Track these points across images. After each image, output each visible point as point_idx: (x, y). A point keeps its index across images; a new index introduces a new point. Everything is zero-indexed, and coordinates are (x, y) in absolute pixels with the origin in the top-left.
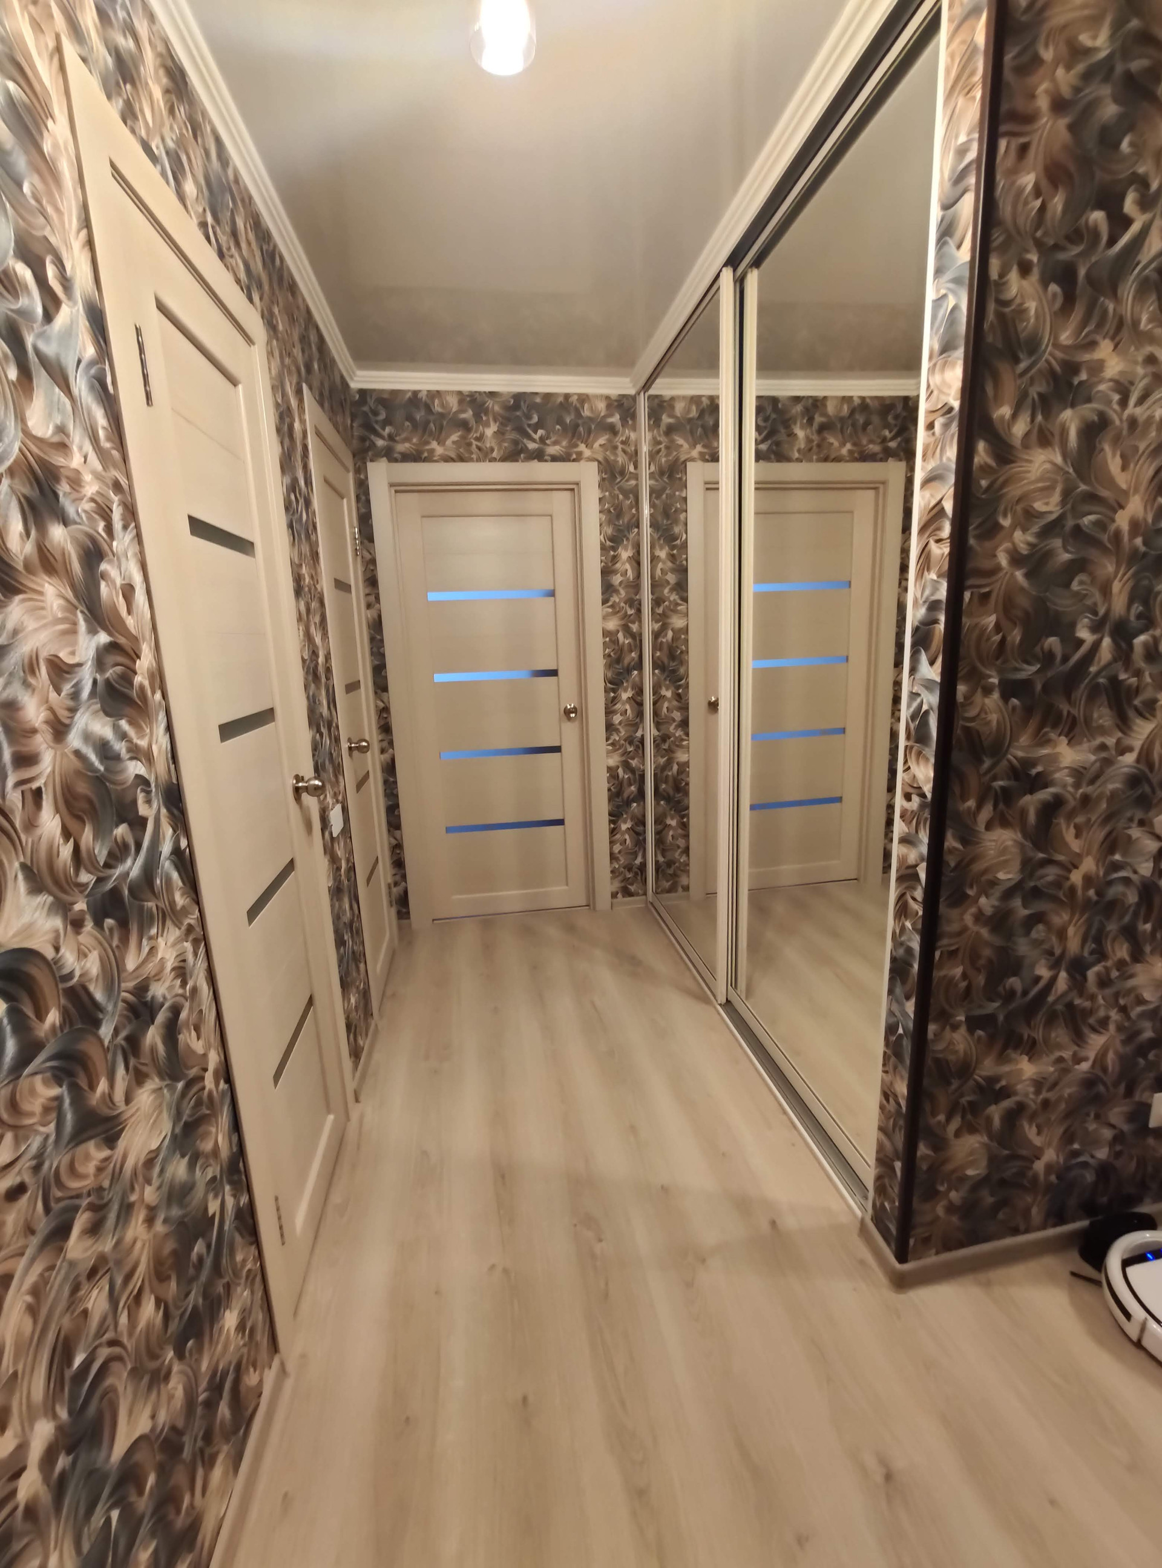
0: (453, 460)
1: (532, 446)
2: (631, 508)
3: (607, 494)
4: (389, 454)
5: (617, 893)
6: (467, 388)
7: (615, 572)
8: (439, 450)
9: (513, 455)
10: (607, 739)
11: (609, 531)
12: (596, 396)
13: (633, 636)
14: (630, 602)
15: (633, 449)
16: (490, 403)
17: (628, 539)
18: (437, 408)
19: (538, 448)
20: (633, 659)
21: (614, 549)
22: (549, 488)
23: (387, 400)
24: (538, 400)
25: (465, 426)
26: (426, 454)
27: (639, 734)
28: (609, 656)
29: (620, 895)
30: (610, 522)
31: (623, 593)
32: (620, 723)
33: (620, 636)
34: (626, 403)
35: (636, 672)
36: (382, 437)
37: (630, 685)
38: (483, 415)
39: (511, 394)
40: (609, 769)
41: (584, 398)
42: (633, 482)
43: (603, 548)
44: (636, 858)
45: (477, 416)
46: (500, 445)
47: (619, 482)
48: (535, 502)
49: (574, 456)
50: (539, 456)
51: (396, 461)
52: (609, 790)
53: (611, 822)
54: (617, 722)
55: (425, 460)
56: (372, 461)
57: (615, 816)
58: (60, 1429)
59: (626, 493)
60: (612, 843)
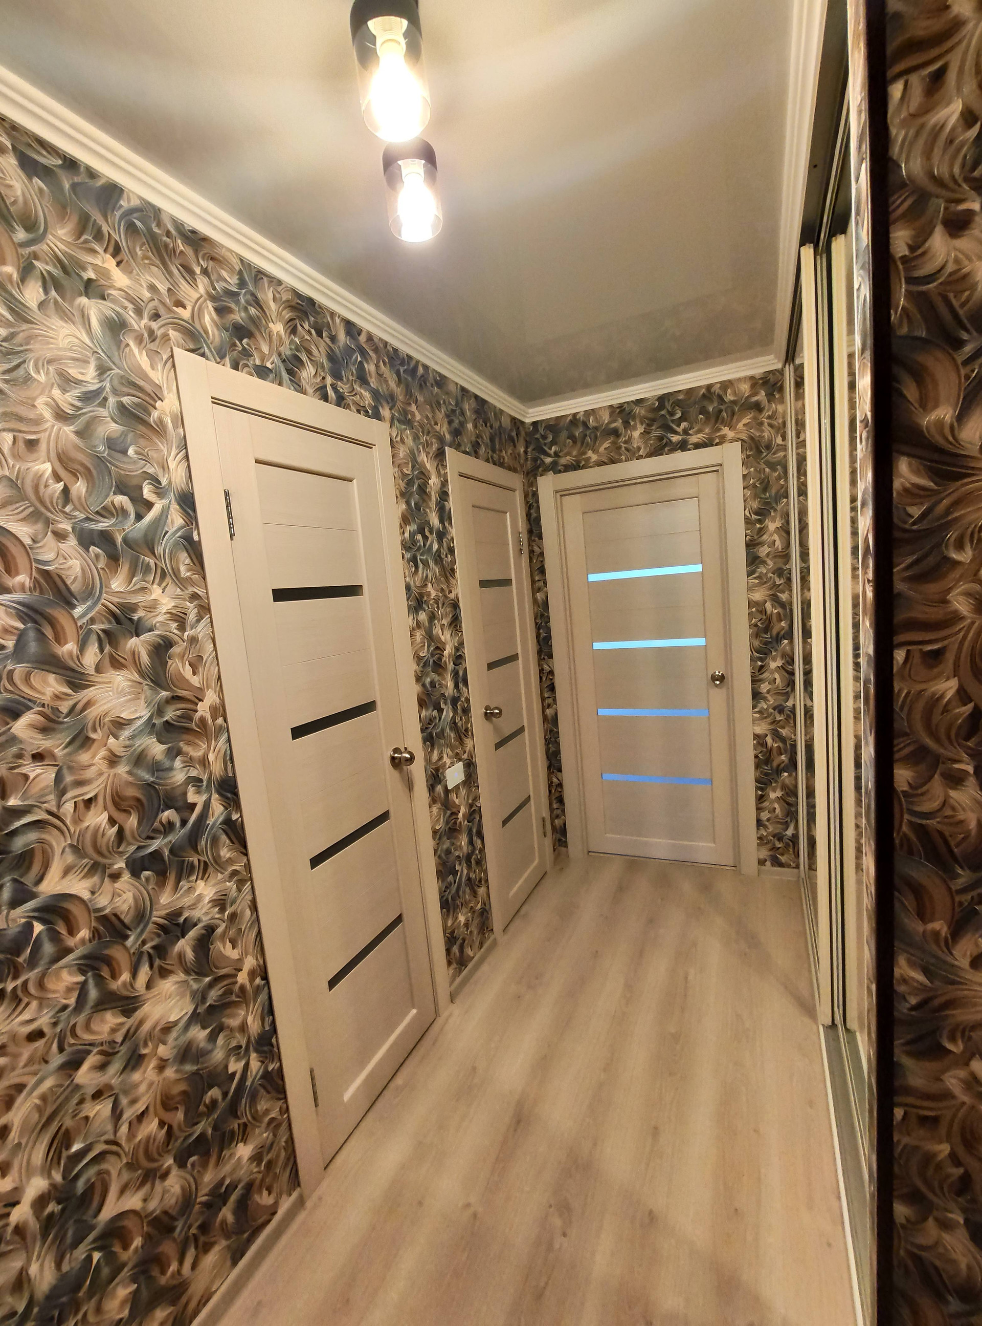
0: (606, 464)
1: (675, 438)
2: (779, 478)
3: (752, 469)
4: (554, 468)
5: (766, 860)
6: (615, 402)
7: (761, 544)
8: (594, 457)
9: (657, 451)
10: (754, 707)
11: (755, 505)
12: (739, 380)
13: (782, 605)
14: (780, 572)
15: (780, 421)
16: (637, 410)
17: (775, 510)
18: (592, 422)
19: (682, 439)
20: (783, 628)
21: (760, 521)
22: (694, 473)
23: (553, 426)
24: (681, 397)
25: (616, 433)
26: (583, 463)
27: (790, 704)
28: (756, 625)
29: (768, 863)
30: (755, 496)
31: (770, 563)
32: (768, 692)
33: (768, 606)
34: (772, 378)
35: (786, 641)
36: (549, 455)
37: (780, 654)
38: (631, 421)
39: (656, 398)
40: (756, 736)
41: (726, 385)
42: (782, 454)
43: (748, 521)
44: (787, 829)
45: (626, 424)
46: (646, 443)
47: (766, 456)
48: (683, 487)
49: (717, 440)
50: (683, 446)
51: (560, 472)
52: (756, 757)
53: (757, 788)
54: (765, 691)
55: (583, 467)
56: (541, 475)
57: (763, 783)
58: (53, 1186)
59: (772, 466)
60: (759, 809)
